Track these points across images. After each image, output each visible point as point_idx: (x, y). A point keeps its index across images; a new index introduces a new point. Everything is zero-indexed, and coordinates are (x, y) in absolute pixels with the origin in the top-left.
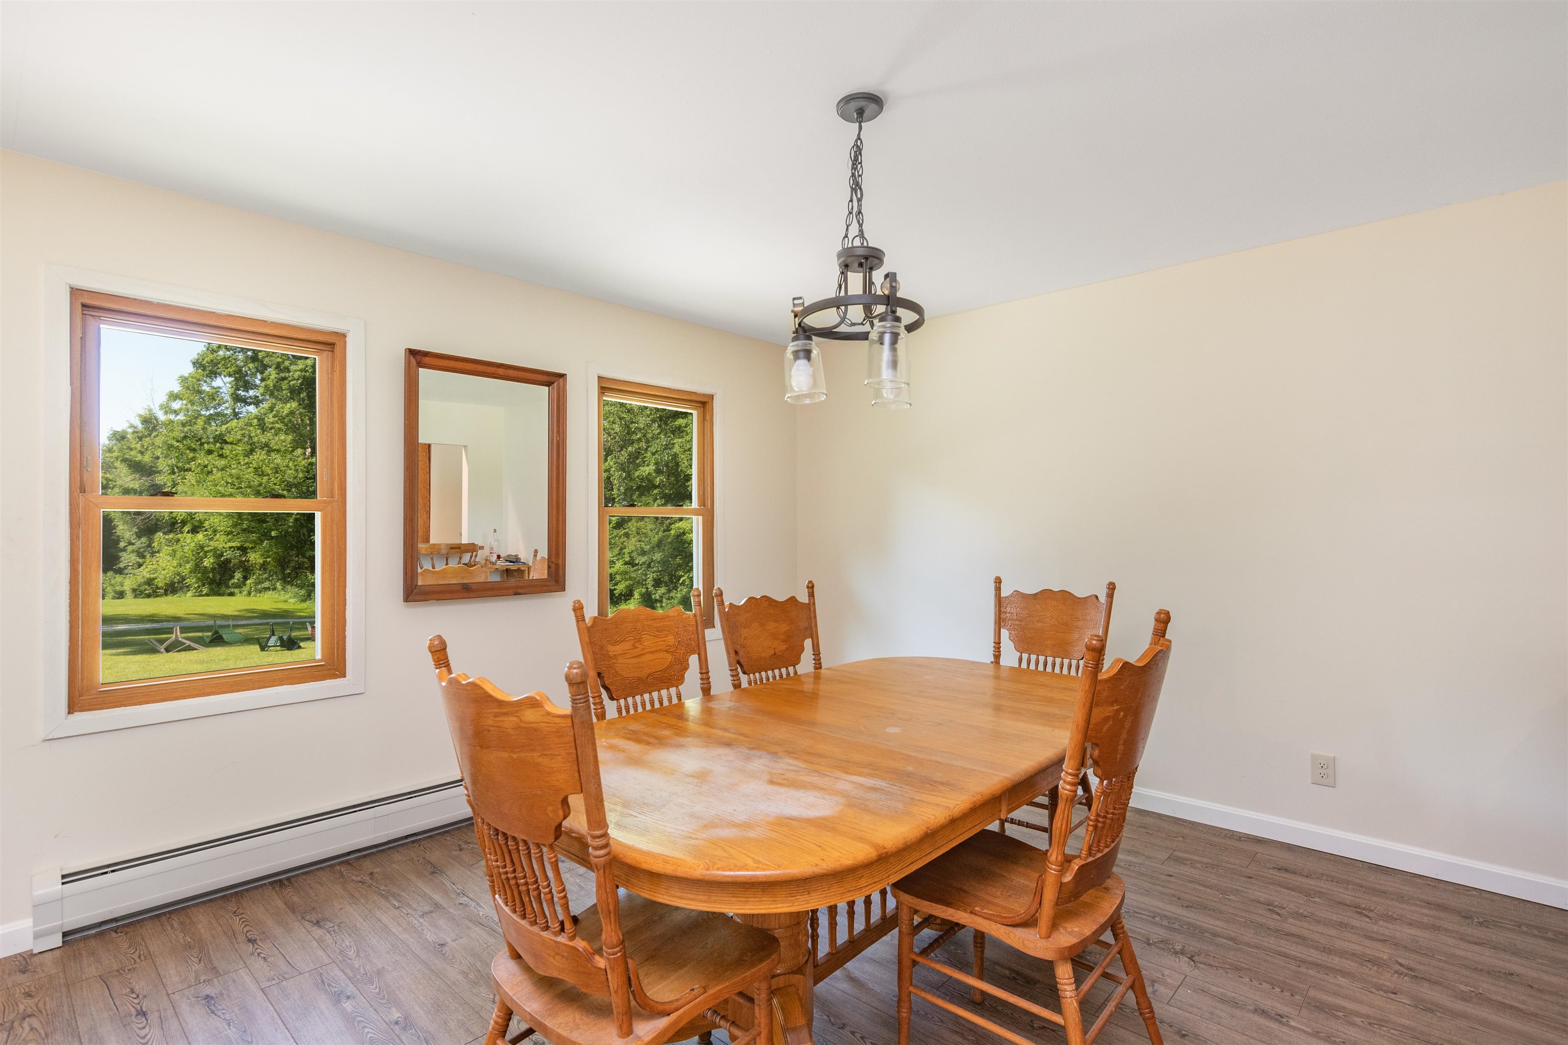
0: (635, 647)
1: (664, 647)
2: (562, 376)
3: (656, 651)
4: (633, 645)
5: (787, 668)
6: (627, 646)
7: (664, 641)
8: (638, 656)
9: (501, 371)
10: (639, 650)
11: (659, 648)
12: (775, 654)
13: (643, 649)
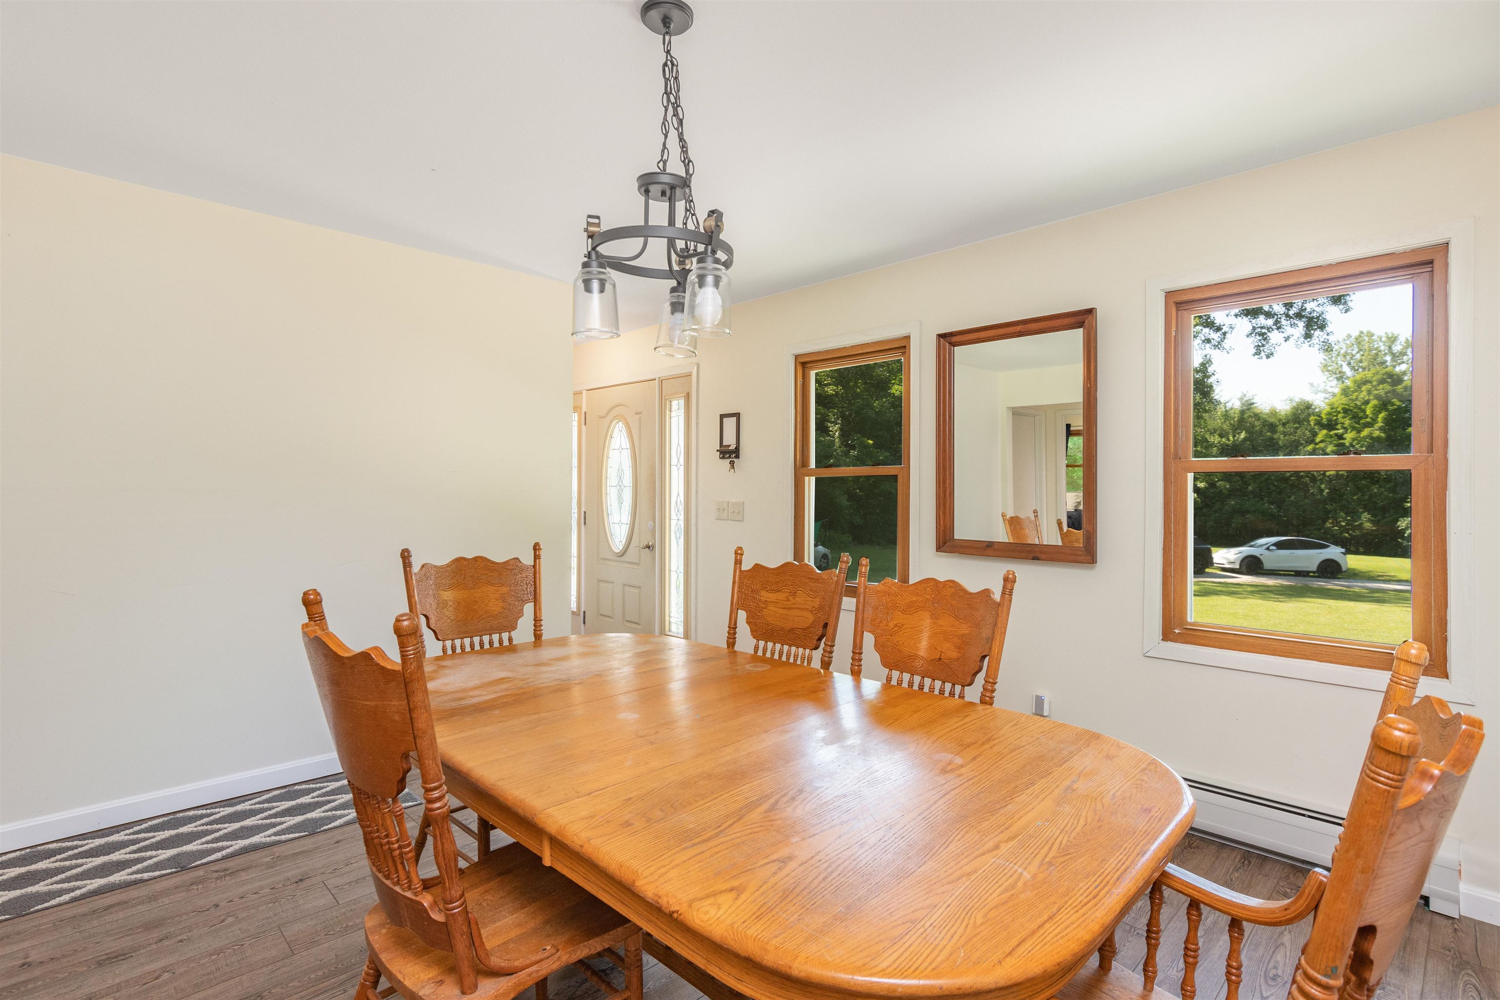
0: (788, 600)
1: (810, 608)
2: (1090, 311)
3: (804, 609)
4: (787, 597)
5: (954, 685)
6: (781, 596)
7: (812, 601)
8: (788, 609)
9: (1033, 326)
10: (789, 603)
11: (806, 607)
12: (940, 659)
13: (794, 604)
